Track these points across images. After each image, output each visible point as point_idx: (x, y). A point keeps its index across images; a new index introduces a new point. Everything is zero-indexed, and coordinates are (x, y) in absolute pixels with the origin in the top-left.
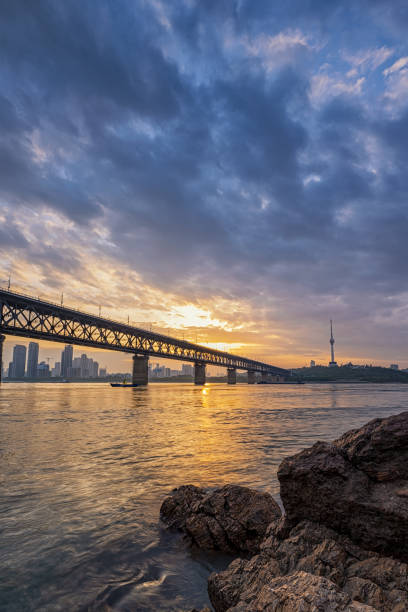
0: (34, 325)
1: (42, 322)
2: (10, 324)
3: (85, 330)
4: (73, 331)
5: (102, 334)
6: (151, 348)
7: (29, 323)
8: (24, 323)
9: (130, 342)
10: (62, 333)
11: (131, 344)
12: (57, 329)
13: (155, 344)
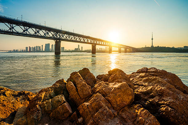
0: (67, 38)
1: (69, 37)
2: (62, 38)
3: (79, 39)
4: (76, 39)
5: (84, 40)
6: (97, 43)
7: (66, 38)
8: (65, 38)
9: (91, 41)
10: (74, 40)
11: (91, 42)
12: (73, 39)
13: (98, 42)
